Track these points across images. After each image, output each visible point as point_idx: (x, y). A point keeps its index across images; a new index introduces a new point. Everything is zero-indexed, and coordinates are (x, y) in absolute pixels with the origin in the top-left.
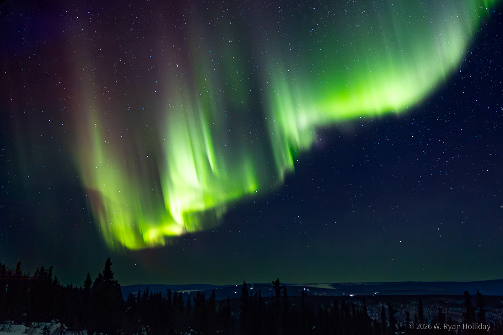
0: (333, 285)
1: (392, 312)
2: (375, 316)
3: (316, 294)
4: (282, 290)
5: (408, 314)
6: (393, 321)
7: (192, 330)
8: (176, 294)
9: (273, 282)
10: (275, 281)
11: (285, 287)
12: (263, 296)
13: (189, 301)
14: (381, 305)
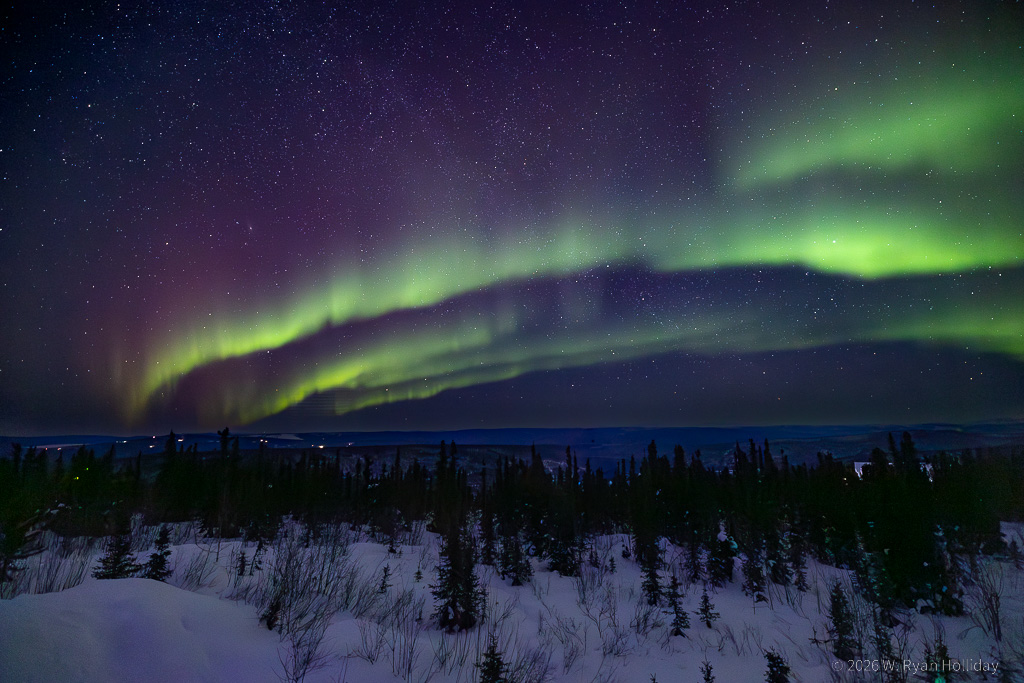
0: (299, 435)
1: (369, 463)
2: (346, 468)
3: (276, 446)
4: (232, 442)
5: (385, 465)
6: (367, 473)
7: (61, 505)
8: (32, 452)
9: (219, 432)
10: (222, 431)
11: (236, 438)
12: (199, 450)
13: (59, 461)
14: (354, 456)
